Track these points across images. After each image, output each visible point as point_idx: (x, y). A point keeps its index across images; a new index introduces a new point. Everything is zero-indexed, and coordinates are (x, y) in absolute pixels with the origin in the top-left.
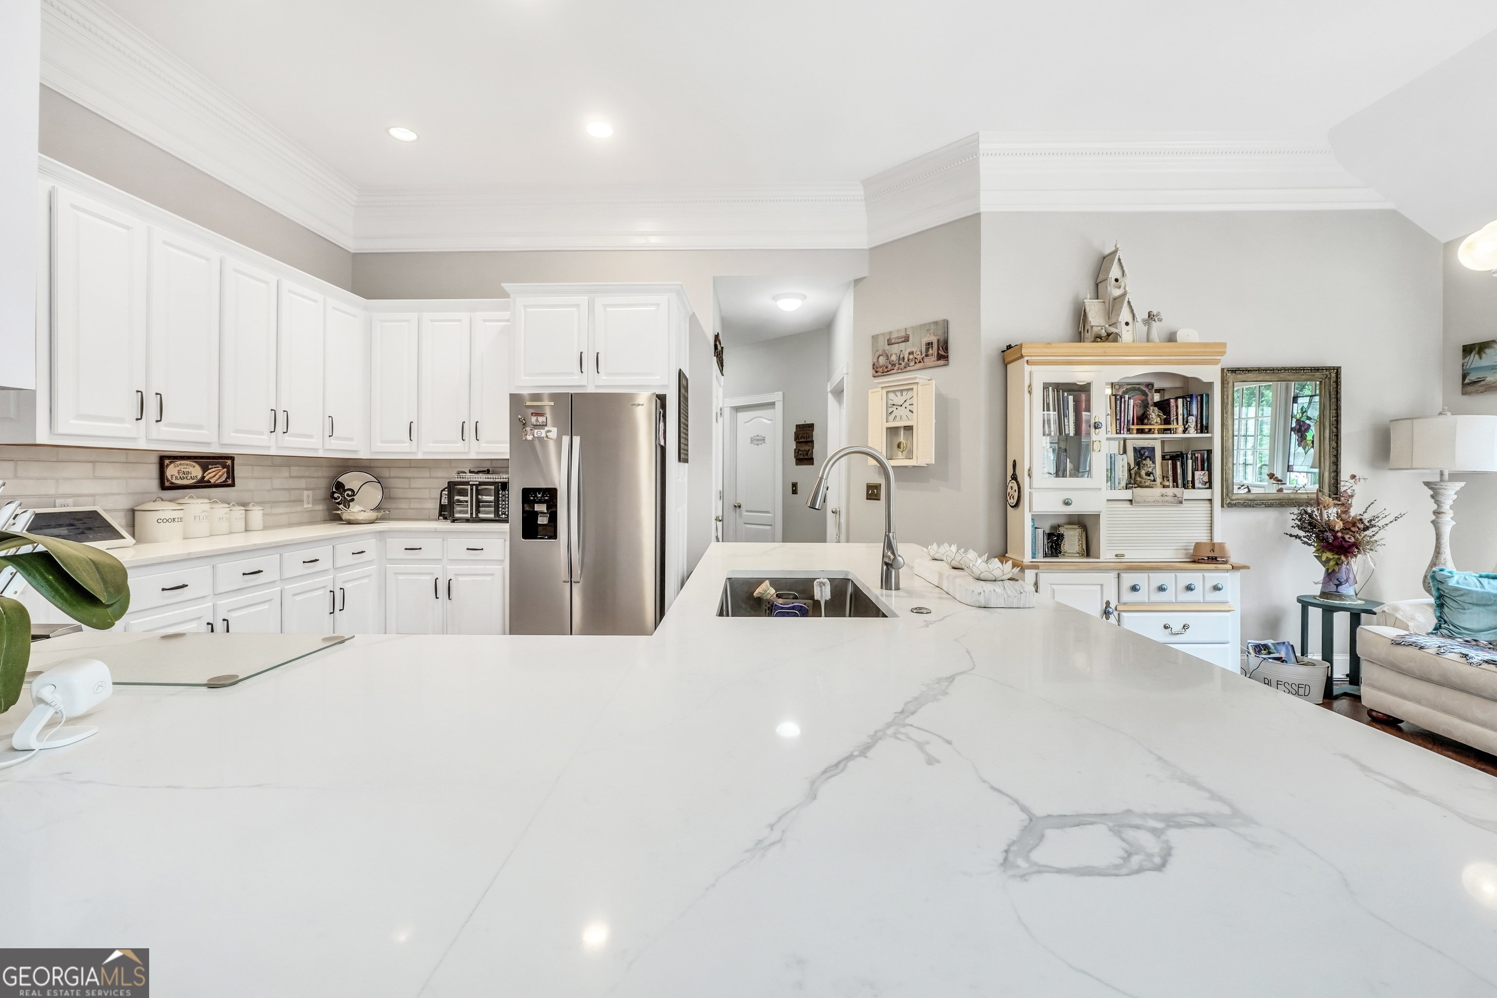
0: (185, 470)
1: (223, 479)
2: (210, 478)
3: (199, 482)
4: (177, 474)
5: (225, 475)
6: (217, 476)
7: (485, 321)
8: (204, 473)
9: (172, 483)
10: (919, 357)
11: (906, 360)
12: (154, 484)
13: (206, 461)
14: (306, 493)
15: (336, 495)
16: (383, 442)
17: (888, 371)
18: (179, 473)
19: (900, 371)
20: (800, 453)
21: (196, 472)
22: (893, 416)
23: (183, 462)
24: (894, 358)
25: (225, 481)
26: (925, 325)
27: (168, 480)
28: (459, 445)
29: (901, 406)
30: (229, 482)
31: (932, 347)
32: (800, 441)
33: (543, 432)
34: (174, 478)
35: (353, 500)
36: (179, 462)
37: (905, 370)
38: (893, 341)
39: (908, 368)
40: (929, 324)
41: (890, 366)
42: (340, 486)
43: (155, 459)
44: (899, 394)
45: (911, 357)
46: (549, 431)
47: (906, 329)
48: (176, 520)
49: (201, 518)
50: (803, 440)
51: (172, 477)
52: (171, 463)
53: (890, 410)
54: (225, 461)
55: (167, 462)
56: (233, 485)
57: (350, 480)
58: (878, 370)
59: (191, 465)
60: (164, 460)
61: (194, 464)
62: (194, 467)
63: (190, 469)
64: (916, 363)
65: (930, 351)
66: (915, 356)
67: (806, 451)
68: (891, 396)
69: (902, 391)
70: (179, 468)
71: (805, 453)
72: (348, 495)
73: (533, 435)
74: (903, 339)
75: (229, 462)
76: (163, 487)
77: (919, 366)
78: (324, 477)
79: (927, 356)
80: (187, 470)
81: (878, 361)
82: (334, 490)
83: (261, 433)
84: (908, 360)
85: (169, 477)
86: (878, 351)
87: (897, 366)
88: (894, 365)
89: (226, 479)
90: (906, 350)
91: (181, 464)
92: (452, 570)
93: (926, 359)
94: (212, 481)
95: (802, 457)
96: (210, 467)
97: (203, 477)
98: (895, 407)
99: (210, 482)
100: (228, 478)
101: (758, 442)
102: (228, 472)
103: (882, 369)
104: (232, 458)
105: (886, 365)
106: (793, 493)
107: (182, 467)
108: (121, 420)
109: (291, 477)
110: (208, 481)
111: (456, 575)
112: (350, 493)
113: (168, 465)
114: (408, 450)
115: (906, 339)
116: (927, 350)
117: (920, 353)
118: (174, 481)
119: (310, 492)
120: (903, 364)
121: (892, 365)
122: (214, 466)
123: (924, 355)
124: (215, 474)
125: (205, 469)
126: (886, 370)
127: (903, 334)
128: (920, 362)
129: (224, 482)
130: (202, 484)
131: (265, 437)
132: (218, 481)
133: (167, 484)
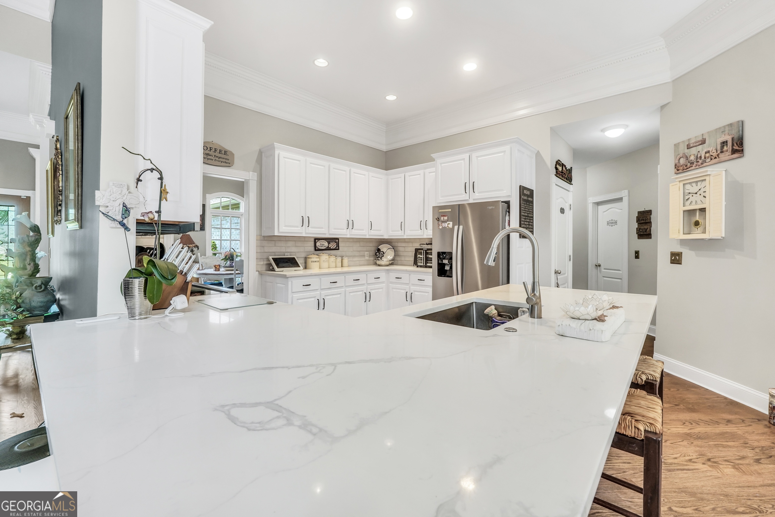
0: (322, 244)
1: (335, 247)
2: (331, 247)
4: (320, 245)
5: (336, 246)
6: (333, 246)
7: (430, 173)
8: (329, 245)
9: (318, 248)
10: (715, 154)
11: (703, 158)
12: (313, 248)
13: (329, 240)
14: (366, 253)
15: (377, 254)
16: (392, 231)
17: (687, 168)
18: (320, 244)
19: (697, 167)
20: (641, 230)
21: (326, 244)
22: (689, 202)
23: (322, 241)
24: (692, 158)
25: (336, 248)
26: (720, 128)
27: (317, 247)
28: (420, 231)
29: (696, 193)
30: (337, 248)
31: (727, 145)
32: (641, 222)
33: (446, 224)
34: (319, 247)
35: (383, 256)
36: (320, 241)
37: (702, 165)
38: (692, 145)
39: (705, 164)
40: (724, 127)
41: (689, 165)
42: (379, 250)
43: (313, 240)
44: (694, 185)
45: (707, 155)
46: (449, 224)
47: (703, 134)
48: (317, 261)
49: (325, 261)
50: (642, 222)
51: (318, 246)
53: (687, 197)
54: (336, 240)
55: (317, 241)
56: (338, 249)
57: (383, 248)
58: (679, 168)
59: (324, 242)
61: (325, 241)
63: (324, 243)
64: (711, 159)
65: (725, 148)
66: (711, 154)
67: (645, 229)
68: (688, 187)
69: (697, 182)
71: (644, 230)
72: (382, 254)
73: (442, 226)
74: (700, 143)
75: (337, 241)
76: (316, 250)
77: (714, 161)
78: (373, 246)
79: (722, 152)
81: (679, 162)
82: (377, 252)
83: (343, 229)
84: (705, 158)
85: (317, 246)
86: (679, 155)
87: (695, 163)
88: (692, 163)
89: (336, 247)
90: (703, 150)
92: (413, 288)
93: (721, 155)
95: (642, 233)
97: (328, 246)
98: (691, 195)
99: (331, 248)
101: (612, 224)
102: (337, 244)
103: (682, 167)
104: (338, 239)
105: (686, 164)
106: (636, 258)
108: (297, 227)
109: (360, 246)
110: (330, 248)
111: (414, 291)
112: (382, 253)
114: (400, 235)
115: (703, 142)
116: (722, 147)
117: (715, 151)
118: (319, 248)
119: (368, 252)
120: (700, 161)
121: (691, 163)
122: (332, 242)
123: (719, 152)
124: (333, 245)
125: (329, 243)
126: (686, 168)
127: (700, 138)
128: (715, 158)
130: (328, 249)
131: (345, 231)
132: (334, 248)
133: (317, 249)
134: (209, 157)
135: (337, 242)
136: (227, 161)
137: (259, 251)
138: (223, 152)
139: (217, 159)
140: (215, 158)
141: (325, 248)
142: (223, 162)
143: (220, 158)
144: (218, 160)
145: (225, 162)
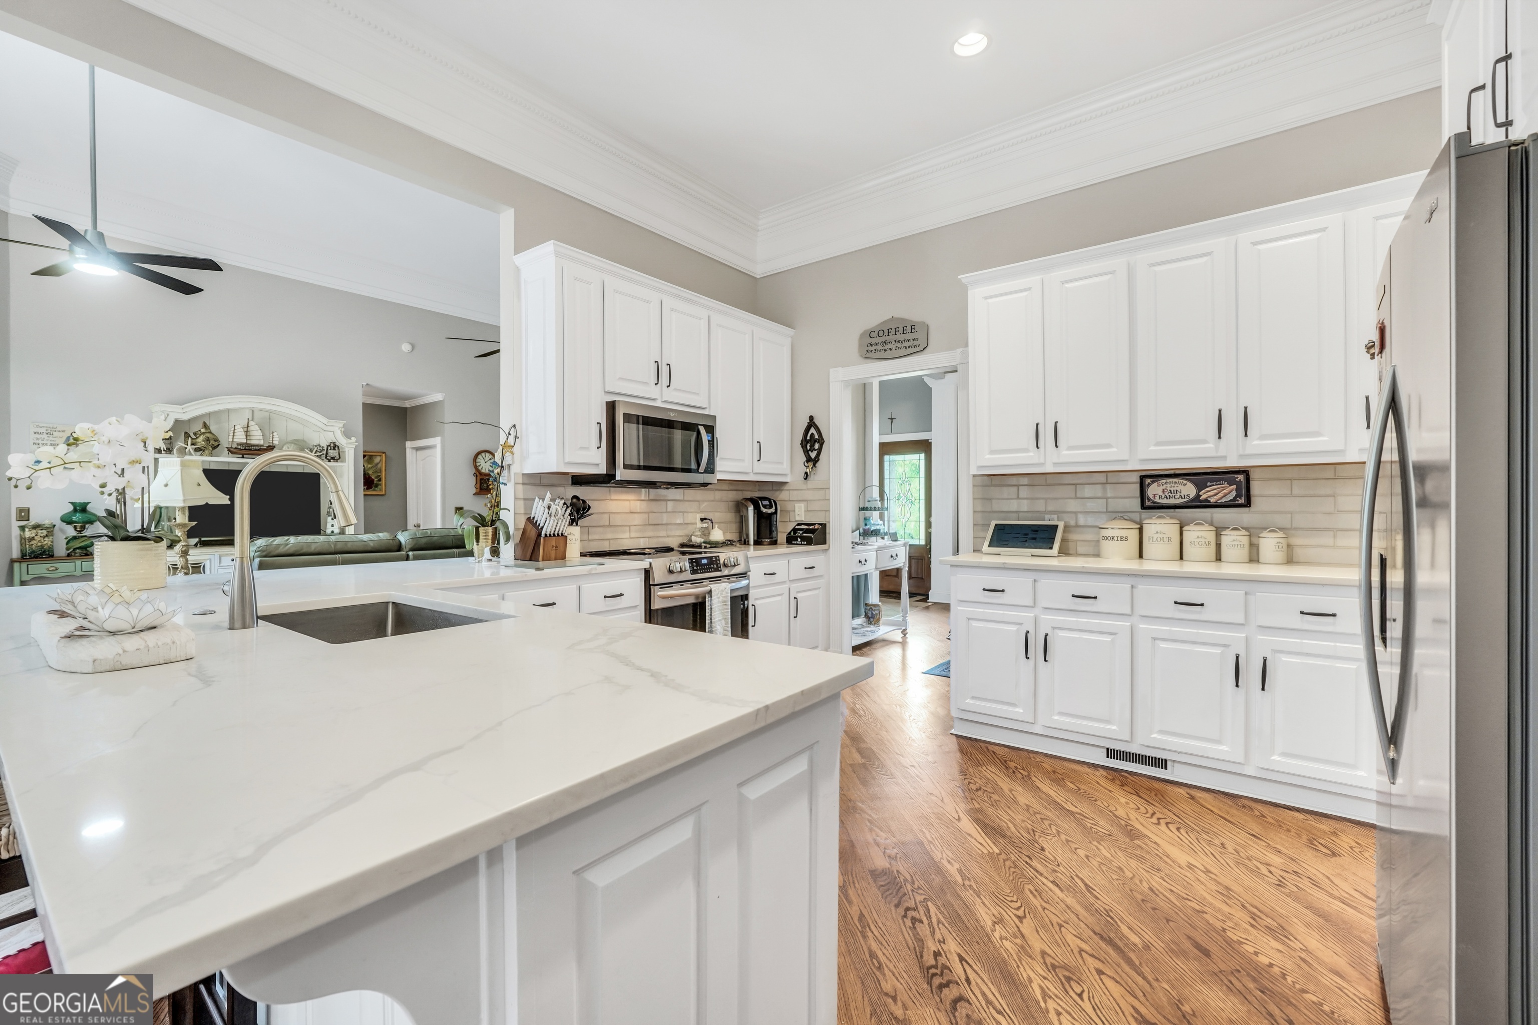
0: (1172, 489)
1: (1231, 497)
2: (1210, 497)
3: (1192, 500)
4: (1161, 494)
5: (1234, 493)
6: (1220, 495)
8: (1199, 491)
9: (1154, 502)
12: (1133, 503)
13: (1203, 477)
18: (1163, 491)
21: (1188, 490)
23: (1168, 481)
25: (1234, 499)
27: (1149, 500)
30: (1245, 500)
34: (1157, 498)
36: (1164, 481)
43: (1136, 478)
51: (1155, 497)
52: (1153, 482)
54: (1235, 476)
55: (1148, 481)
56: (1248, 504)
59: (1182, 483)
60: (1146, 479)
61: (1185, 482)
62: (1185, 485)
63: (1180, 488)
70: (1164, 487)
75: (1241, 477)
76: (1143, 507)
80: (1175, 489)
85: (1151, 497)
89: (1237, 498)
91: (1166, 483)
94: (1212, 500)
96: (1209, 484)
97: (1198, 496)
99: (1209, 501)
100: (1239, 495)
102: (1238, 490)
104: (1246, 472)
107: (1168, 485)
110: (1206, 500)
113: (1149, 485)
118: (1157, 500)
122: (1214, 483)
124: (1221, 492)
125: (1200, 487)
129: (1231, 501)
130: (1197, 503)
132: (1223, 500)
133: (1148, 503)
134: (887, 347)
135: (1238, 484)
136: (915, 343)
137: (979, 508)
138: (909, 329)
139: (899, 345)
140: (896, 344)
141: (1181, 501)
142: (909, 347)
143: (903, 341)
144: (901, 346)
145: (913, 346)
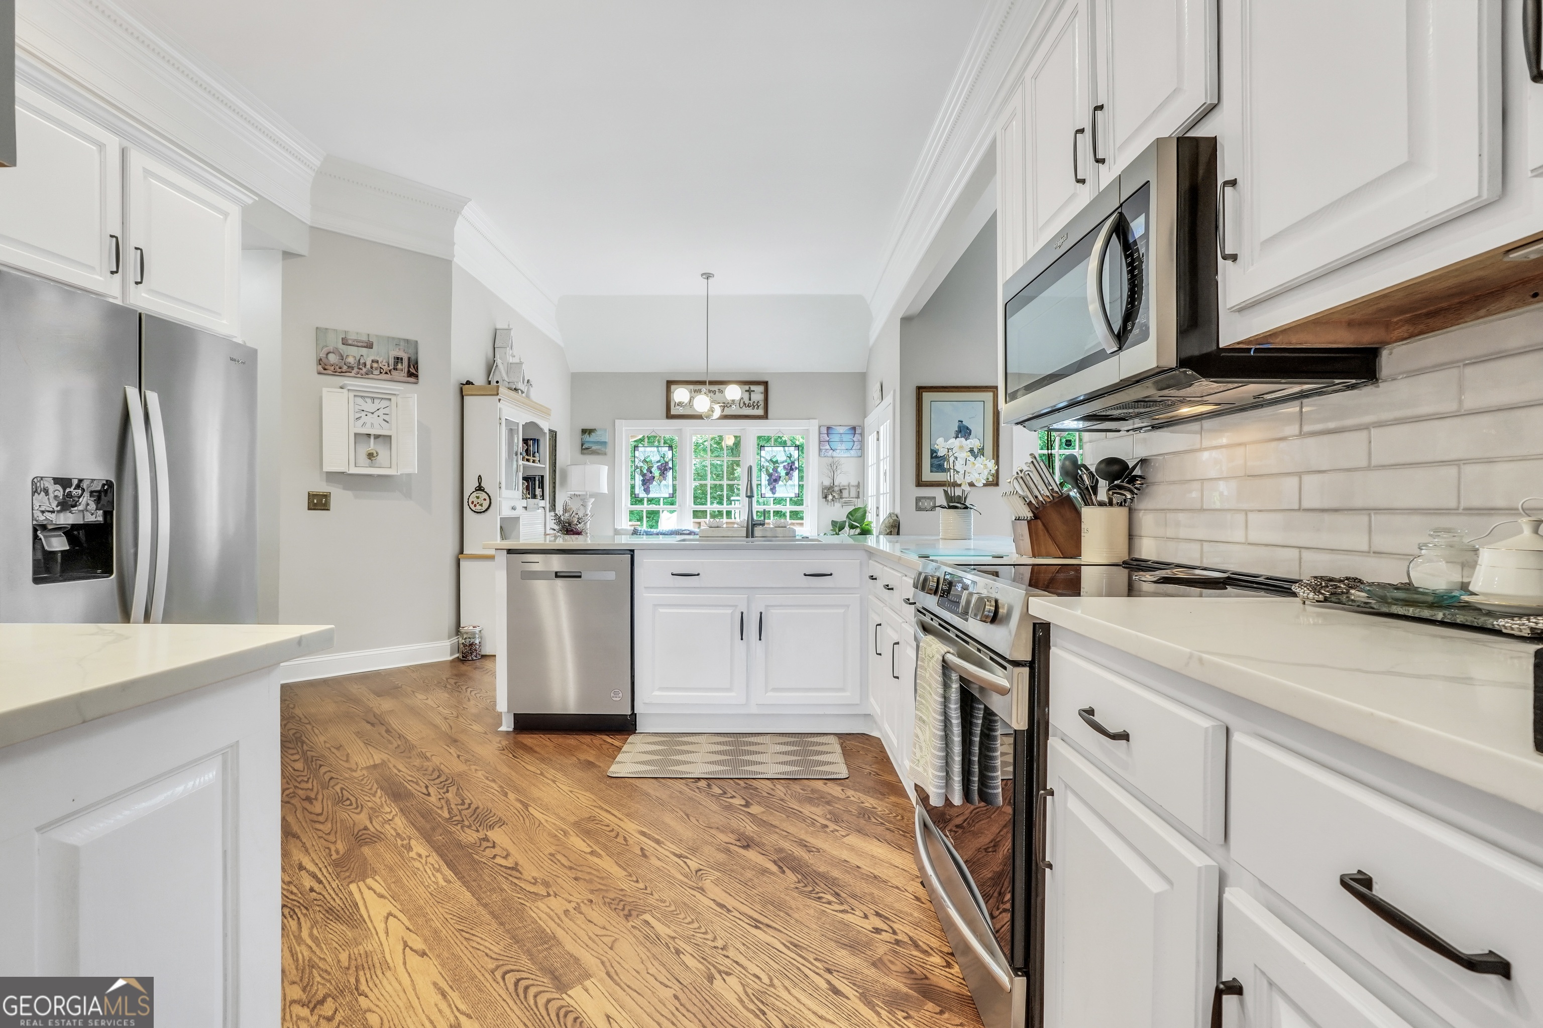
10: (386, 368)
11: (368, 366)
17: (342, 372)
19: (359, 376)
22: (361, 422)
24: (351, 360)
26: (392, 338)
29: (372, 413)
31: (402, 363)
37: (367, 376)
38: (350, 342)
39: (371, 376)
40: (396, 338)
41: (345, 368)
44: (369, 400)
45: (375, 365)
47: (368, 336)
58: (326, 367)
64: (381, 373)
65: (399, 366)
66: (380, 365)
68: (357, 400)
69: (373, 399)
74: (365, 345)
77: (384, 376)
79: (395, 369)
81: (327, 357)
84: (372, 367)
86: (327, 346)
87: (356, 370)
88: (351, 368)
90: (368, 356)
93: (394, 372)
98: (364, 414)
103: (332, 367)
105: (340, 365)
115: (369, 346)
116: (396, 364)
117: (386, 364)
120: (364, 370)
121: (349, 367)
123: (391, 368)
126: (340, 370)
127: (365, 339)
128: (386, 373)
